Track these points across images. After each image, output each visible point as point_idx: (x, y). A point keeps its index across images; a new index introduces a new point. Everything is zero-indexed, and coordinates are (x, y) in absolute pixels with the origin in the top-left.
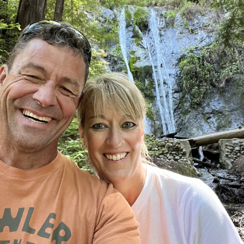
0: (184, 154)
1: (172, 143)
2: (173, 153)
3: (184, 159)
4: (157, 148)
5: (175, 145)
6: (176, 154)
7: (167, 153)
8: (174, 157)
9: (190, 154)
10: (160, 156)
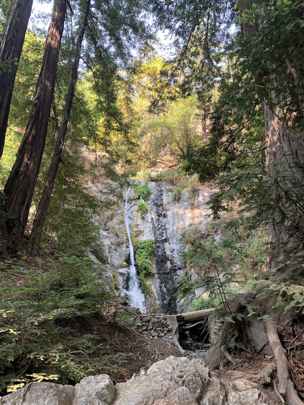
0: (169, 331)
1: (158, 318)
2: (157, 329)
3: (168, 336)
4: (141, 323)
5: (161, 321)
6: (160, 331)
7: (151, 329)
8: (159, 334)
9: (176, 331)
10: (144, 332)
